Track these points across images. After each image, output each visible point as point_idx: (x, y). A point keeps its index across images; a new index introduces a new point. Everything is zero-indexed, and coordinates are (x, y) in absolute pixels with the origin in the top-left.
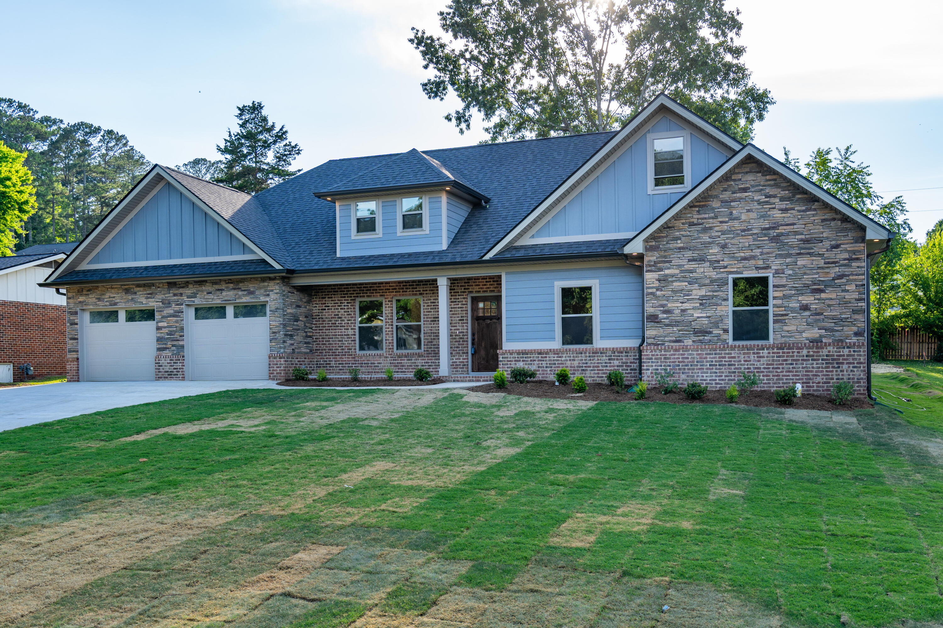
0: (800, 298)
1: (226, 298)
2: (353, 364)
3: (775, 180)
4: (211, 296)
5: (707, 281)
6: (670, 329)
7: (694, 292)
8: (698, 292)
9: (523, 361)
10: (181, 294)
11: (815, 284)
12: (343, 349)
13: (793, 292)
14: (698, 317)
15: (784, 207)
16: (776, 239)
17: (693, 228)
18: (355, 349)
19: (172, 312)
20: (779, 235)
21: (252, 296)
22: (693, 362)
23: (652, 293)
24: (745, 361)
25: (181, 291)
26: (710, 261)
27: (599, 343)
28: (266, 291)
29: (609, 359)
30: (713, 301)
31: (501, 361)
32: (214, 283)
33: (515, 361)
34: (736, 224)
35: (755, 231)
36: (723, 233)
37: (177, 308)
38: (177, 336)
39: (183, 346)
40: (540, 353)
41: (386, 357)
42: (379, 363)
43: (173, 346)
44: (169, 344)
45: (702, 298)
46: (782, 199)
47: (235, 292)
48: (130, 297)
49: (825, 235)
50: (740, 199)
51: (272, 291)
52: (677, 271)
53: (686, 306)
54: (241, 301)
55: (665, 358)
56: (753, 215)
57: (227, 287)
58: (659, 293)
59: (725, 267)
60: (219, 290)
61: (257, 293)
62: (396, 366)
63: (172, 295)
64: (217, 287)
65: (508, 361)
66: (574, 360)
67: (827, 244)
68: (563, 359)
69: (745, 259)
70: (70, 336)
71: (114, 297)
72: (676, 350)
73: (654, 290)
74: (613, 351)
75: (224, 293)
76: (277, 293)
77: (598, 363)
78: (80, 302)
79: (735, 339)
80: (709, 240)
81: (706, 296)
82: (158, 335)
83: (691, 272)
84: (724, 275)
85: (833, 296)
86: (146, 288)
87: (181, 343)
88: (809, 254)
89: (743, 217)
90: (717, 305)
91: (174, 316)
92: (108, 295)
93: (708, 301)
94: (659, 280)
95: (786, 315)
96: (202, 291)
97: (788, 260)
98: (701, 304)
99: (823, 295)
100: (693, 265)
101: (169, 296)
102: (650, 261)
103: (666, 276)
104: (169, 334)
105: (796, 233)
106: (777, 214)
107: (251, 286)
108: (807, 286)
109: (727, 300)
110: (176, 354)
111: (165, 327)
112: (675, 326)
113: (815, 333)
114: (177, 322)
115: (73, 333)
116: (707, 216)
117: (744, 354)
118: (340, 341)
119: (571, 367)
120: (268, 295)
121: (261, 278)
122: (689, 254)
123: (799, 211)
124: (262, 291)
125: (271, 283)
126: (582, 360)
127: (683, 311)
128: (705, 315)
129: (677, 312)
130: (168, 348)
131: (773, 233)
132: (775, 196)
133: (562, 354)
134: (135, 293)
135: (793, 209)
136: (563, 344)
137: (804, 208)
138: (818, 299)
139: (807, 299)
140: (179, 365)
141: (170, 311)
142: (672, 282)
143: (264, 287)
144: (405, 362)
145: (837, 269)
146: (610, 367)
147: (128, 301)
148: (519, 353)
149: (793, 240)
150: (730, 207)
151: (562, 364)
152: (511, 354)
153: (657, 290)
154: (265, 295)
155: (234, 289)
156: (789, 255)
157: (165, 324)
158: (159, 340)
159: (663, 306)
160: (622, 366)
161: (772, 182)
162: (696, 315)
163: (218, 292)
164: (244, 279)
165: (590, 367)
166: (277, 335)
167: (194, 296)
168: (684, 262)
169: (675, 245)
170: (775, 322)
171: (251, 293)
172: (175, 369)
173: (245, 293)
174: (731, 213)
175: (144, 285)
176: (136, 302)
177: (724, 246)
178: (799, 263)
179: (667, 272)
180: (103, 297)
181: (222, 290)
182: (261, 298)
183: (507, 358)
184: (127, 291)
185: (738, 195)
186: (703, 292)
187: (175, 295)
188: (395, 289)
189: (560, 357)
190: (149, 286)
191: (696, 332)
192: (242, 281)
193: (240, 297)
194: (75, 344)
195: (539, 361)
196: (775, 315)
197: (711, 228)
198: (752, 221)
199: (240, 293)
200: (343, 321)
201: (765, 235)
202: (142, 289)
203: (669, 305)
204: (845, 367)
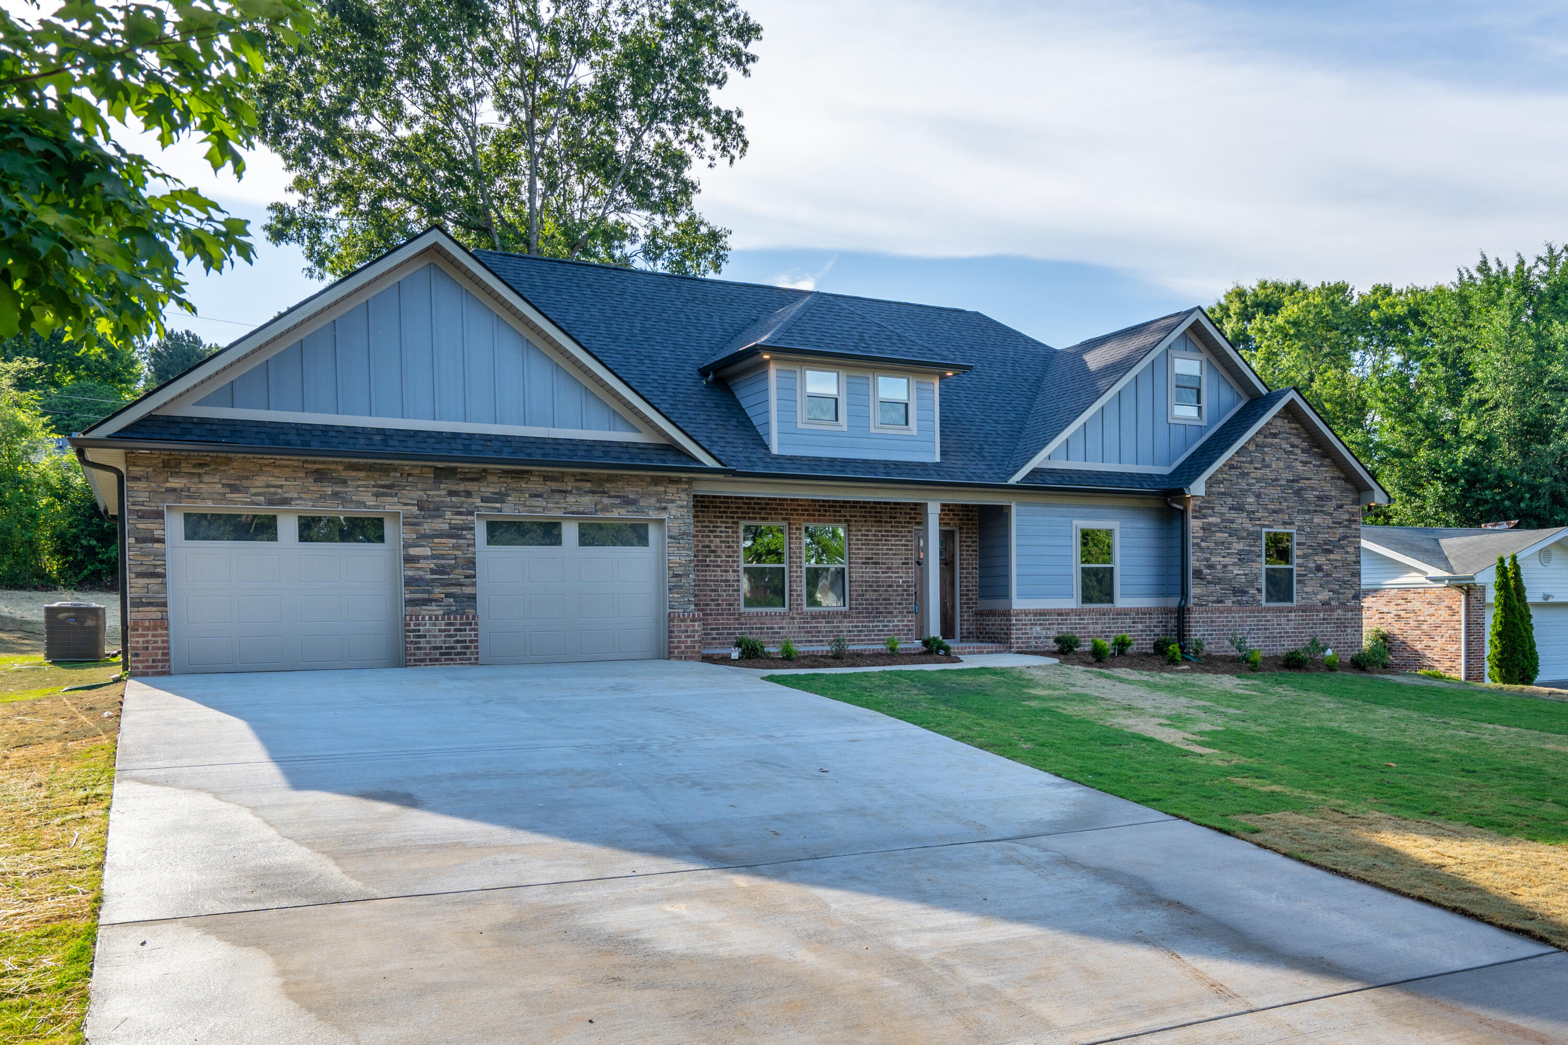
0: (1316, 558)
1: (574, 509)
2: (735, 629)
3: (1297, 429)
4: (541, 502)
5: (1245, 534)
6: (1212, 588)
7: (1235, 545)
8: (1238, 546)
9: (1040, 624)
10: (469, 494)
11: (1326, 544)
12: (718, 605)
13: (1310, 551)
14: (1237, 575)
15: (1304, 459)
16: (1298, 493)
17: (1233, 472)
18: (738, 605)
19: (446, 527)
20: (1301, 489)
21: (633, 508)
22: (1235, 626)
23: (1197, 545)
24: (1278, 625)
25: (470, 486)
26: (1247, 512)
27: (1121, 602)
28: (659, 501)
29: (1133, 623)
30: (1250, 557)
31: (1014, 625)
32: (547, 478)
33: (1031, 624)
34: (1267, 471)
35: (1283, 483)
36: (1258, 480)
37: (458, 520)
38: (458, 575)
39: (473, 598)
40: (1060, 614)
41: (793, 618)
42: (781, 628)
43: (448, 595)
44: (438, 592)
45: (1240, 553)
46: (1303, 451)
47: (596, 498)
48: (329, 491)
49: (1333, 493)
50: (1271, 445)
51: (673, 501)
52: (1219, 520)
53: (1227, 560)
54: (608, 515)
55: (1211, 622)
56: (1281, 464)
57: (578, 489)
58: (1203, 544)
59: (1260, 520)
60: (559, 491)
61: (643, 503)
62: (808, 632)
63: (444, 493)
64: (554, 485)
65: (1023, 625)
66: (1097, 623)
67: (1334, 503)
68: (1085, 622)
69: (1275, 512)
70: (139, 569)
71: (281, 487)
72: (1221, 612)
73: (1199, 541)
74: (1138, 611)
75: (571, 499)
76: (682, 507)
77: (1122, 627)
78: (173, 490)
79: (1267, 601)
80: (1246, 487)
81: (1244, 550)
82: (410, 573)
83: (1232, 522)
84: (1258, 528)
85: (1338, 557)
86: (376, 475)
87: (467, 590)
88: (1322, 511)
89: (1274, 466)
90: (1252, 561)
91: (450, 536)
92: (260, 480)
93: (1246, 557)
94: (1203, 529)
95: (1306, 575)
96: (521, 491)
97: (1307, 517)
98: (1239, 560)
99: (1332, 556)
100: (1233, 515)
101: (439, 494)
102: (1195, 505)
103: (1210, 524)
104: (440, 570)
105: (1313, 489)
106: (1299, 465)
107: (631, 492)
108: (1319, 545)
109: (1260, 556)
110: (456, 612)
111: (426, 558)
112: (1219, 583)
113: (1324, 595)
114: (456, 547)
115: (148, 560)
116: (1244, 459)
117: (1277, 616)
118: (712, 591)
119: (1094, 632)
120: (665, 508)
121: (651, 477)
122: (1230, 501)
123: (1314, 466)
124: (653, 501)
125: (672, 489)
126: (1105, 623)
127: (1225, 566)
128: (1242, 572)
129: (1219, 567)
130: (436, 601)
131: (1296, 486)
132: (1297, 447)
133: (1085, 615)
134: (344, 482)
135: (1310, 463)
136: (1083, 602)
137: (1318, 463)
138: (1329, 560)
139: (1321, 559)
140: (468, 634)
141: (441, 525)
142: (1215, 532)
143: (656, 494)
144: (823, 625)
145: (1341, 530)
146: (1134, 631)
147: (323, 497)
148: (1035, 614)
149: (1310, 495)
150: (1264, 453)
151: (1084, 628)
152: (1026, 615)
153: (1202, 540)
154: (656, 509)
155: (594, 492)
156: (1308, 512)
157: (427, 551)
158: (410, 582)
159: (1207, 560)
160: (1145, 631)
161: (1294, 431)
162: (1236, 572)
163: (558, 496)
164: (617, 476)
165: (1113, 632)
166: (683, 580)
167: (500, 498)
168: (1225, 510)
169: (1218, 489)
170: (1299, 582)
171: (628, 502)
172: (458, 642)
173: (618, 501)
174: (1264, 460)
175: (371, 468)
176: (344, 502)
177: (1258, 496)
178: (1315, 521)
179: (1211, 520)
180: (246, 483)
181: (566, 492)
182: (651, 513)
183: (1021, 620)
184: (321, 476)
185: (1269, 440)
186: (1241, 546)
187: (451, 493)
188: (807, 510)
189: (1082, 619)
190: (385, 470)
191: (1235, 592)
192: (611, 479)
193: (605, 509)
194: (156, 588)
195: (1058, 624)
196: (1298, 575)
197: (1248, 474)
198: (1280, 471)
199: (606, 501)
200: (719, 556)
201: (1291, 488)
202: (362, 474)
203: (1213, 559)
204: (1349, 630)
